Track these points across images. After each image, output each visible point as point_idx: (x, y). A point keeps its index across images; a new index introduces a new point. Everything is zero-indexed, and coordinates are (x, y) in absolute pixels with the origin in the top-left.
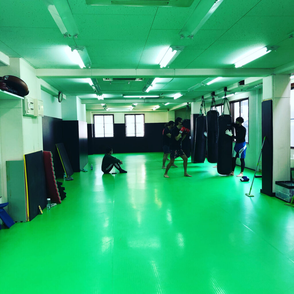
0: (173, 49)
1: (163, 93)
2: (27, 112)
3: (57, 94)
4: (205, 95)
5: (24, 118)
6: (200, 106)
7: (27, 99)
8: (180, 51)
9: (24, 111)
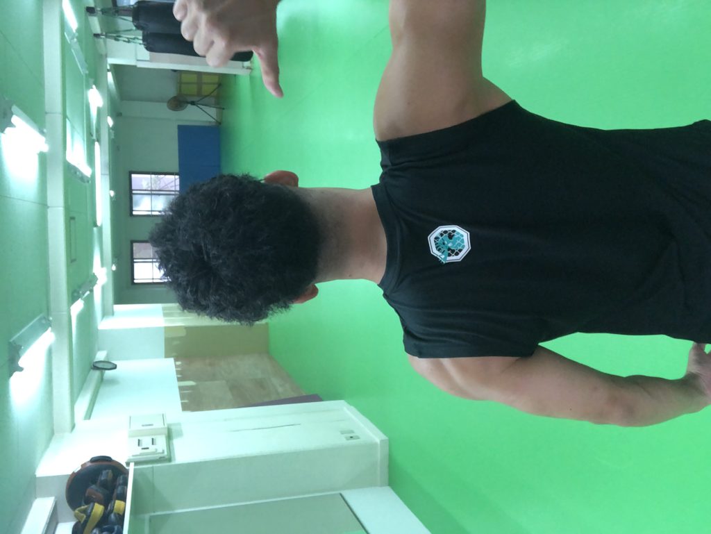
0: (10, 124)
1: (90, 134)
2: (162, 455)
3: (97, 373)
4: (91, 31)
5: (175, 460)
6: (121, 43)
7: (133, 456)
8: (15, 108)
9: (161, 460)
